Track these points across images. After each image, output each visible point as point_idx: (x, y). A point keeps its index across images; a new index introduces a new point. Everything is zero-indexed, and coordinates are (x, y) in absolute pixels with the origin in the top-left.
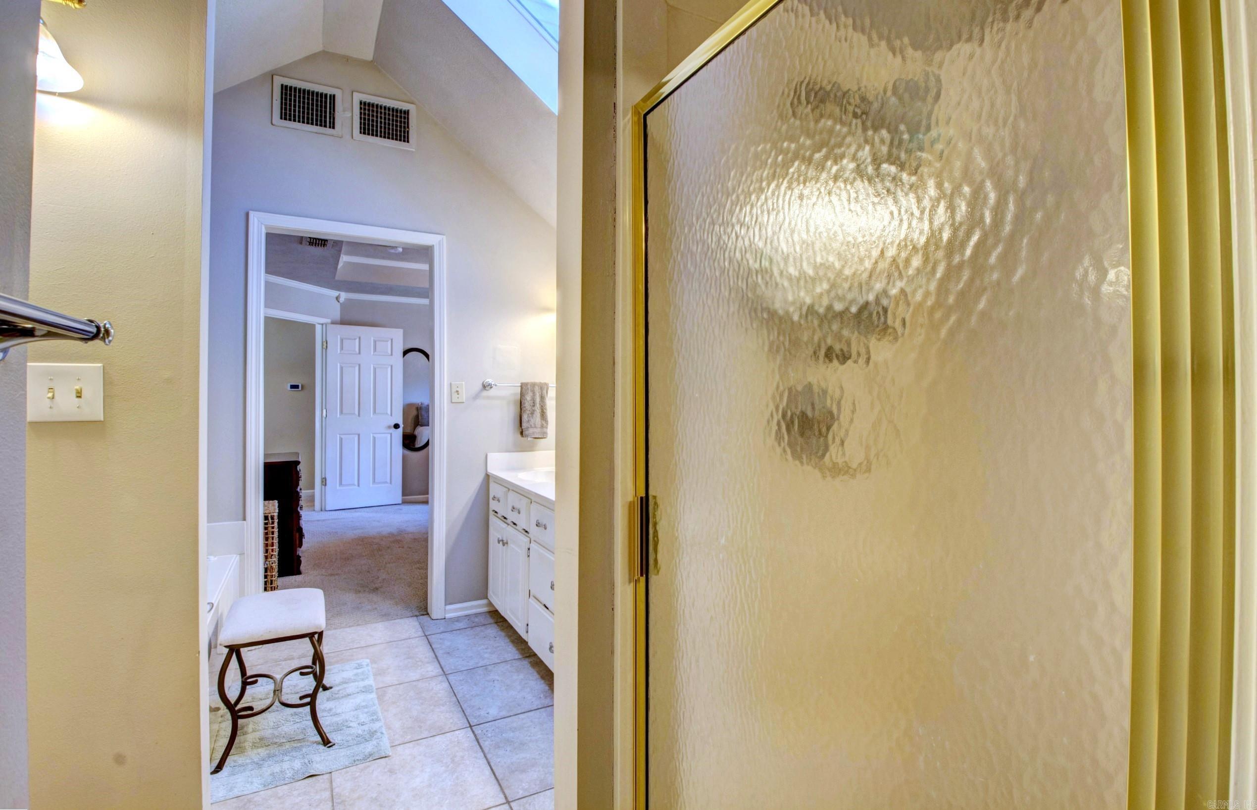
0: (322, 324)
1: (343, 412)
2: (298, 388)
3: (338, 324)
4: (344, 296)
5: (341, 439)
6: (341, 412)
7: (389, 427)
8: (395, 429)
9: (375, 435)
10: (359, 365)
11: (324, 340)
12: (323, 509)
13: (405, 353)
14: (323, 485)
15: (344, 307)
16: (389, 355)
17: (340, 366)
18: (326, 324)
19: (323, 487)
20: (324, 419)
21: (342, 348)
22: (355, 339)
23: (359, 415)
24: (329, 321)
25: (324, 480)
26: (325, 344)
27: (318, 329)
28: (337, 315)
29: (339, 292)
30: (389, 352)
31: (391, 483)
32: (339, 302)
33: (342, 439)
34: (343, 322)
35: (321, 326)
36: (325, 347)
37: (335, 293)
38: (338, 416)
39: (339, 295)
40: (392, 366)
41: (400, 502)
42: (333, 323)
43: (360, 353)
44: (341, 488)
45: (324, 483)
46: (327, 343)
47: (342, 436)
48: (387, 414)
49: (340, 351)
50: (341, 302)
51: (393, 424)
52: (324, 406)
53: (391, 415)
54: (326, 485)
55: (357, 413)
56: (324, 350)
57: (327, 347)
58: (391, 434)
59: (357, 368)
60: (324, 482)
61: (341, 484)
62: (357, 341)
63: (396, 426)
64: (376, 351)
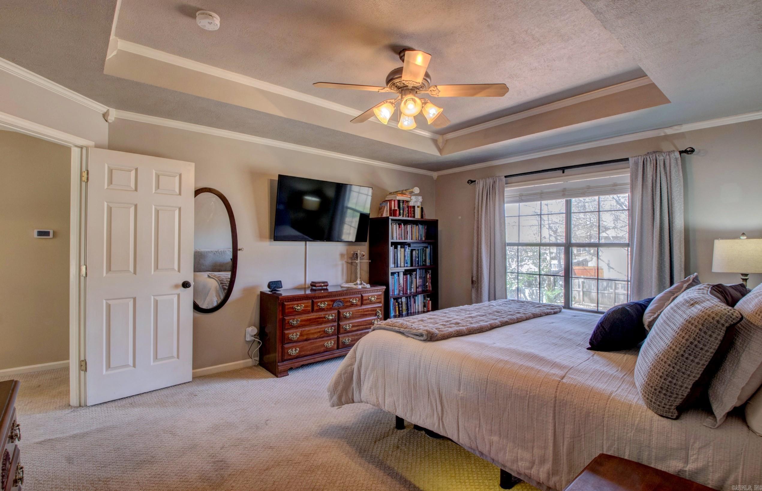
0: (82, 148)
1: (112, 270)
2: (49, 235)
3: (105, 149)
4: (114, 114)
5: (109, 307)
6: (109, 269)
7: (176, 286)
8: (183, 289)
9: (157, 298)
10: (136, 206)
11: (84, 169)
12: (83, 404)
13: (197, 192)
14: (82, 370)
15: (113, 128)
16: (177, 195)
17: (108, 206)
18: (87, 148)
19: (82, 373)
20: (82, 279)
21: (110, 182)
22: (130, 171)
23: (135, 273)
24: (92, 143)
25: (83, 363)
26: (85, 174)
27: (75, 153)
28: (104, 138)
29: (108, 108)
30: (177, 190)
31: (178, 357)
32: (106, 121)
33: (110, 305)
34: (112, 147)
35: (80, 149)
36: (84, 179)
37: (101, 108)
38: (105, 275)
39: (108, 110)
40: (180, 209)
41: (191, 380)
42: (97, 146)
43: (136, 189)
44: (110, 372)
45: (83, 368)
46: (88, 174)
47: (110, 302)
48: (173, 269)
49: (108, 185)
50: (110, 121)
51: (181, 283)
52: (83, 259)
53: (179, 271)
54: (86, 370)
55: (131, 269)
56: (84, 184)
57: (88, 179)
58: (179, 295)
59: (132, 209)
60: (83, 366)
61: (109, 366)
62: (133, 173)
63: (186, 285)
64: (158, 188)
